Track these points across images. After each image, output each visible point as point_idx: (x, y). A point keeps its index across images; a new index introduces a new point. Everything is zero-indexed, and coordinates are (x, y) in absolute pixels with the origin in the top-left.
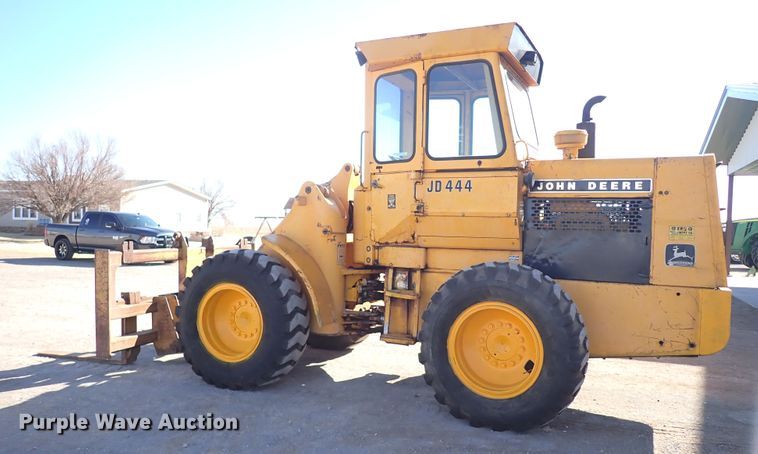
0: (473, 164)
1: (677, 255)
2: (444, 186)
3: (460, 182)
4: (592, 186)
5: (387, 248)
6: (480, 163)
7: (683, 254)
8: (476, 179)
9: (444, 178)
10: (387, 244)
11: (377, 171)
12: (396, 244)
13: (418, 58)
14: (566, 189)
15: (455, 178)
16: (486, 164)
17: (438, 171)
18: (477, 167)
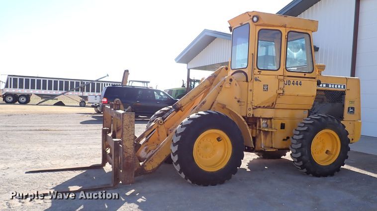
0: (302, 75)
1: (350, 110)
2: (291, 83)
3: (297, 82)
4: (330, 86)
5: (259, 109)
6: (305, 75)
7: (352, 110)
8: (304, 81)
9: (292, 79)
10: (260, 107)
11: (259, 73)
12: (264, 107)
13: (285, 27)
14: (323, 86)
15: (296, 79)
16: (307, 75)
17: (288, 76)
18: (304, 76)
